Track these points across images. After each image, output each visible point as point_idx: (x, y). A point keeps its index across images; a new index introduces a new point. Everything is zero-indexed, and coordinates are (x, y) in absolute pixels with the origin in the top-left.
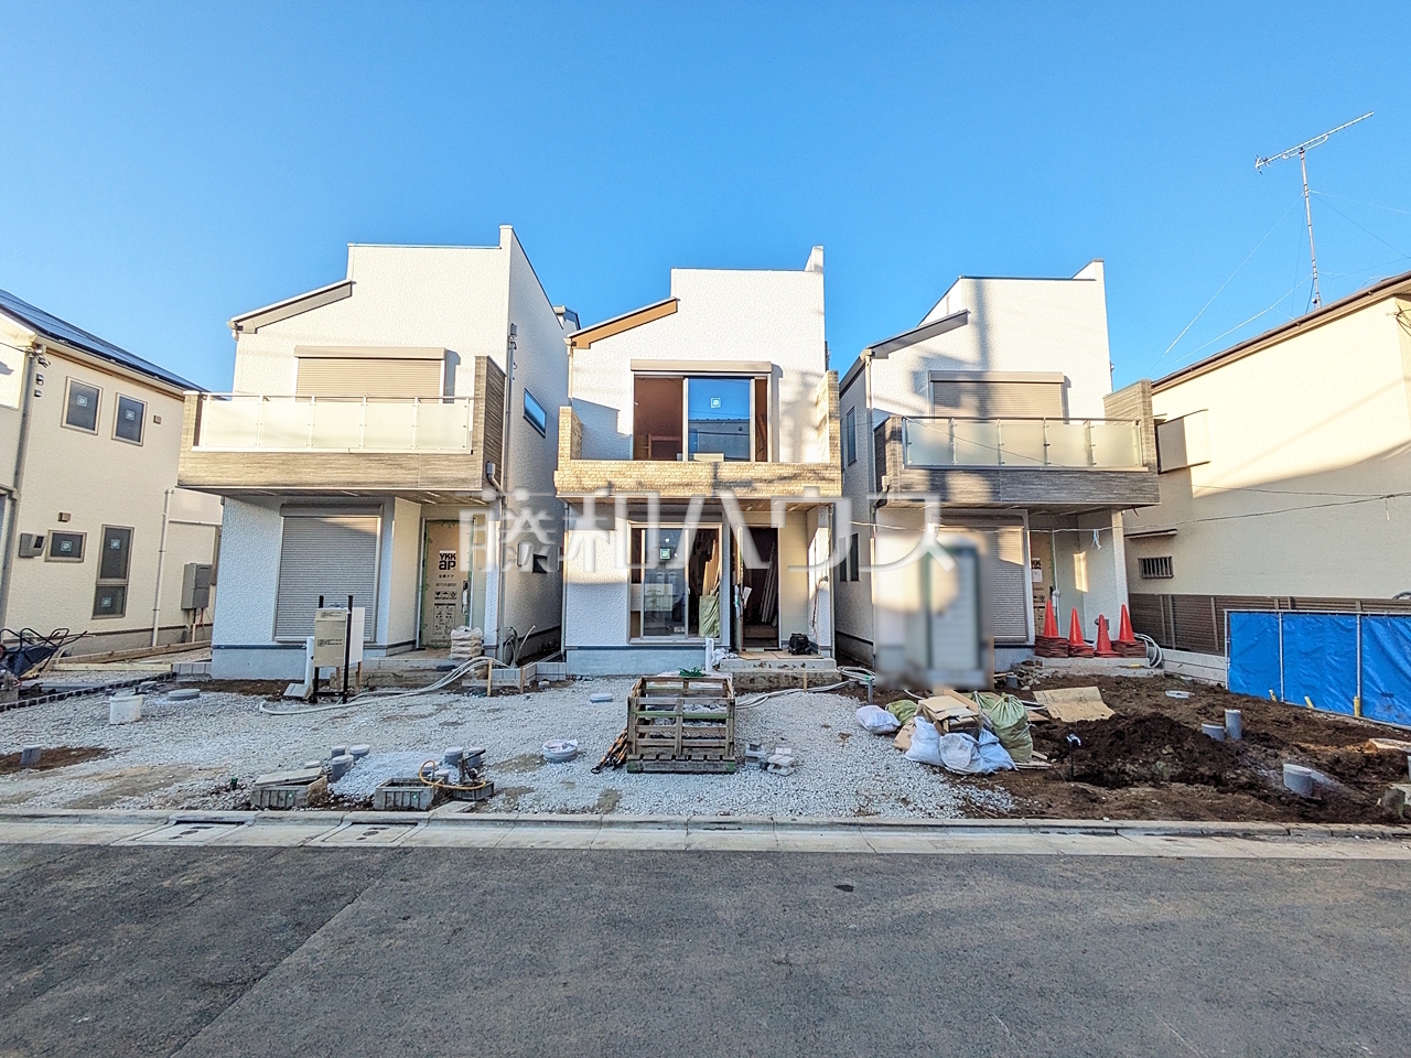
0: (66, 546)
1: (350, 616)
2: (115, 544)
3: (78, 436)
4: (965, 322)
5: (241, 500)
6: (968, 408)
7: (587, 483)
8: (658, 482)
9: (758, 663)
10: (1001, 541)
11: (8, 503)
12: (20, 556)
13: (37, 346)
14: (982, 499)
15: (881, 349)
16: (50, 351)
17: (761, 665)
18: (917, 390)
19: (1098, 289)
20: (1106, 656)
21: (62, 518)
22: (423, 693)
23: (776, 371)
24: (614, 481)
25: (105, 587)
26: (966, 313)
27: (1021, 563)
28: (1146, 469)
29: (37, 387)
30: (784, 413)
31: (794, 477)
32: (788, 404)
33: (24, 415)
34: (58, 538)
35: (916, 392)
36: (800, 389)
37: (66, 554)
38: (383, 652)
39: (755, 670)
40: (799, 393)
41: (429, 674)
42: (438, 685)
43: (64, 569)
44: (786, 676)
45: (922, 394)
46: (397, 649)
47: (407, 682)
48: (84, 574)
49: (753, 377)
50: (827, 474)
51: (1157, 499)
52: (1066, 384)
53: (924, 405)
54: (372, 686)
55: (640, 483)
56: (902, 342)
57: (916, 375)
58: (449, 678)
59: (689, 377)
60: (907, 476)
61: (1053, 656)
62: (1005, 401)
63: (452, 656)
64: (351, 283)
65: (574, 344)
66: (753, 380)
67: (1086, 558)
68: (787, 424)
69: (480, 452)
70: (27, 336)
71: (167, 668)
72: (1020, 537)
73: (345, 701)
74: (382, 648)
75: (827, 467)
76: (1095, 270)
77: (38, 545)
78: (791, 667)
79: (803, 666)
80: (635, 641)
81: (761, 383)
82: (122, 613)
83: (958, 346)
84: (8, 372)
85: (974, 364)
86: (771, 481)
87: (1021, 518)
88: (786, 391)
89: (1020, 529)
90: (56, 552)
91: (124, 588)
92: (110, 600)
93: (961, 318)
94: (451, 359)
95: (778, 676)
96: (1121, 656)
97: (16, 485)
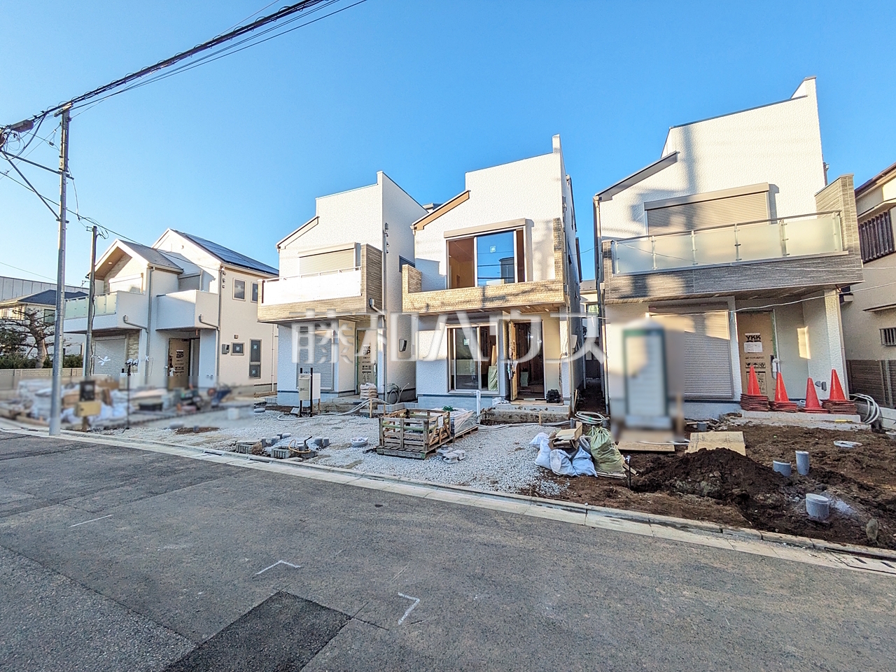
0: (238, 349)
1: (312, 377)
2: (255, 347)
3: (239, 302)
4: (675, 160)
5: (285, 326)
6: (678, 223)
7: (417, 305)
8: (453, 301)
9: (517, 407)
10: (707, 322)
11: (217, 332)
12: (223, 353)
13: (221, 267)
14: (677, 292)
15: (606, 195)
16: (226, 268)
17: (519, 408)
18: (635, 218)
19: (812, 102)
20: (811, 411)
21: (236, 337)
22: (344, 415)
23: (529, 223)
24: (430, 303)
25: (253, 365)
26: (676, 153)
27: (727, 338)
28: (847, 253)
29: (223, 284)
30: (536, 249)
31: (532, 290)
32: (538, 243)
33: (220, 296)
34: (235, 345)
35: (634, 220)
36: (545, 232)
37: (238, 352)
38: (337, 395)
39: (514, 410)
40: (545, 235)
41: (350, 406)
42: (352, 411)
43: (237, 357)
44: (532, 415)
45: (639, 221)
46: (345, 394)
47: (341, 409)
48: (245, 360)
49: (515, 230)
50: (553, 286)
51: (860, 277)
52: (772, 191)
53: (641, 229)
54: (327, 410)
55: (443, 303)
56: (621, 186)
57: (634, 208)
58: (357, 408)
59: (477, 236)
60: (616, 281)
61: (752, 409)
62: (710, 215)
63: (361, 397)
64: (318, 217)
65: (415, 228)
66: (515, 232)
67: (809, 332)
68: (537, 256)
69: (365, 294)
70: (218, 263)
71: (264, 400)
72: (726, 318)
73: (311, 416)
74: (336, 393)
75: (553, 282)
76: (808, 88)
77: (228, 349)
78: (538, 410)
79: (546, 409)
80: (452, 392)
81: (520, 234)
82: (260, 377)
83: (670, 180)
84: (214, 279)
85: (683, 191)
86: (517, 295)
87: (726, 303)
88: (537, 235)
89: (726, 313)
90: (234, 351)
91: (259, 366)
92: (255, 371)
93: (673, 158)
94: (357, 246)
95: (526, 415)
96: (829, 412)
97: (219, 325)
